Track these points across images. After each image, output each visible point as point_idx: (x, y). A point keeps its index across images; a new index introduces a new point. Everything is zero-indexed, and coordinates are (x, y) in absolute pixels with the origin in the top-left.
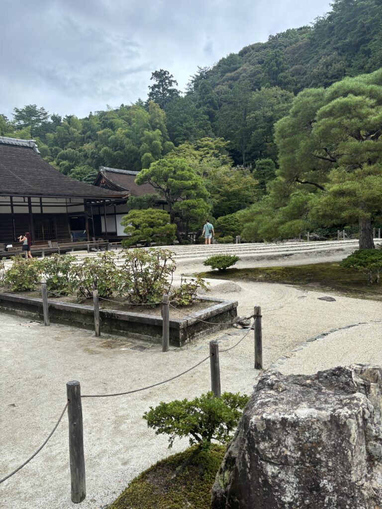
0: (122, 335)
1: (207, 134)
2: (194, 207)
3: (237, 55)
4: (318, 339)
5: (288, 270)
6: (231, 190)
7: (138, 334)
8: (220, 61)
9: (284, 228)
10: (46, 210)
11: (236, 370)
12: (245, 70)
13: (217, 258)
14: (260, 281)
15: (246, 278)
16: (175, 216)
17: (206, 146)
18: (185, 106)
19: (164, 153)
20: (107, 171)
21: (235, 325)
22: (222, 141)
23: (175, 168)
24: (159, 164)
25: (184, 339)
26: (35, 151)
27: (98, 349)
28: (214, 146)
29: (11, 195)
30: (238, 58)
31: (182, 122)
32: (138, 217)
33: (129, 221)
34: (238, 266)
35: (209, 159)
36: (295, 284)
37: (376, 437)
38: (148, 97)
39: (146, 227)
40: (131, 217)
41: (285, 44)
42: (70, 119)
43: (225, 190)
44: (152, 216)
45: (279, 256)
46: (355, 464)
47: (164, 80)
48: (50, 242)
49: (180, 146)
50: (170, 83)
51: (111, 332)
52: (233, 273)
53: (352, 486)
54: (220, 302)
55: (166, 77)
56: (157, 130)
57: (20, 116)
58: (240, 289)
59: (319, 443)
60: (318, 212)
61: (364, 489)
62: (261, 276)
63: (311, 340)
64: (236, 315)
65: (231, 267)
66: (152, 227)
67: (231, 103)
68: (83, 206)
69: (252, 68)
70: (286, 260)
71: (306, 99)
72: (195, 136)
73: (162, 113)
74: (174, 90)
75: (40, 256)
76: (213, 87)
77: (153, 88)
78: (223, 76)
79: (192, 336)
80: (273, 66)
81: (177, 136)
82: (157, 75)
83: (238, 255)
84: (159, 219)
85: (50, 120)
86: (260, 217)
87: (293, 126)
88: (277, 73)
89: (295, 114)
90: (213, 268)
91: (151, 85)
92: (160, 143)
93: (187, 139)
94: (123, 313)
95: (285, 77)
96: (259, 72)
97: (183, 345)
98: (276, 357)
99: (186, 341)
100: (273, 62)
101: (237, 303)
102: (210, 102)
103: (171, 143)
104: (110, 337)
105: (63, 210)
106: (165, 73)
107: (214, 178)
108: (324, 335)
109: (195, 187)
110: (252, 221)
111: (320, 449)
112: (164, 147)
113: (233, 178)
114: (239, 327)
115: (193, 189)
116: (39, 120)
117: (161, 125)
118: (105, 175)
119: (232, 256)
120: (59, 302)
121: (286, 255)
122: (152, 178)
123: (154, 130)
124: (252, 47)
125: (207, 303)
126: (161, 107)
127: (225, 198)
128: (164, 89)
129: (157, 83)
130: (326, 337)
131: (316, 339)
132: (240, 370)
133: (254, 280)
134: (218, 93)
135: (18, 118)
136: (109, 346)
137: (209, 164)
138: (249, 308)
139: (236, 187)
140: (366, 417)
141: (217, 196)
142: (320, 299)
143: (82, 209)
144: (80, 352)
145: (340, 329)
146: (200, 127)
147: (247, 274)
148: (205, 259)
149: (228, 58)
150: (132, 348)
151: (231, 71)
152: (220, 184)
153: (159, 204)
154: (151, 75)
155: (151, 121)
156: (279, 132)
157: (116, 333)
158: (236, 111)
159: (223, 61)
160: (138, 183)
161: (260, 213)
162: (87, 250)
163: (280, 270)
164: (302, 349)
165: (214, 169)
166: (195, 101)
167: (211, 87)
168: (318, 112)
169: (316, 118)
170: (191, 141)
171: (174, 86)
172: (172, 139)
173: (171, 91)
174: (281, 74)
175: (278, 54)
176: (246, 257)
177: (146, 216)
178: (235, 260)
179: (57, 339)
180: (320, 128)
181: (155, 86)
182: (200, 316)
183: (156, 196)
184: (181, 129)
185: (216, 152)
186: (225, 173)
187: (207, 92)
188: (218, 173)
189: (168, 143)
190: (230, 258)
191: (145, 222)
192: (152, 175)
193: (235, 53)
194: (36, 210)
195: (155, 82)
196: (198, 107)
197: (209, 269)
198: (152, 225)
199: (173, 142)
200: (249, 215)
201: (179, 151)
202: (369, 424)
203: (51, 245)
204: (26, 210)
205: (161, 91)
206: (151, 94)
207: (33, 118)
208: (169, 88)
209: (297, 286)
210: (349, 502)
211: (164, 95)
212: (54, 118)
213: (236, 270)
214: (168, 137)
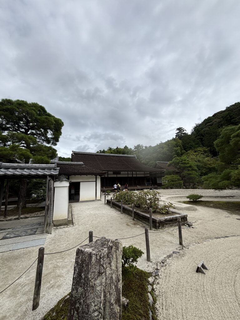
0: (140, 221)
1: (199, 146)
2: (191, 174)
3: (211, 117)
4: (221, 238)
5: (228, 203)
6: (211, 167)
7: (145, 222)
8: (204, 120)
9: (220, 184)
10: (138, 176)
11: (171, 243)
12: (216, 121)
13: (192, 195)
14: (211, 207)
15: (204, 205)
16: (183, 177)
17: (199, 151)
18: (190, 137)
19: (182, 154)
20: (158, 162)
21: (186, 225)
22: (206, 148)
23: (182, 160)
24: (175, 159)
25: (159, 227)
26: (135, 158)
27: (131, 225)
28: (202, 150)
29: (132, 171)
30: (212, 118)
31: (188, 143)
32: (168, 178)
33: (164, 179)
34: (202, 199)
35: (200, 155)
36: (228, 210)
37: (102, 265)
38: (175, 137)
39: (171, 182)
40: (165, 178)
41: (234, 108)
42: (150, 147)
43: (208, 167)
44: (173, 178)
45: (227, 196)
46: (91, 271)
47: (181, 130)
48: (138, 186)
49: (188, 152)
50: (183, 131)
51: (138, 219)
52: (200, 202)
53: (88, 279)
54: (180, 214)
55: (182, 129)
56: (179, 147)
57: (136, 148)
58: (196, 210)
59: (85, 260)
60: (235, 178)
61: (91, 282)
62: (211, 205)
63: (217, 238)
64: (187, 220)
65: (199, 200)
66: (173, 182)
67: (209, 134)
68: (149, 174)
69: (219, 120)
70: (231, 198)
71: (226, 132)
72: (194, 147)
73: (180, 141)
74: (185, 133)
75: (135, 190)
76: (202, 129)
77: (177, 134)
78: (206, 125)
79: (163, 226)
80: (228, 118)
81: (187, 148)
82: (178, 129)
83: (202, 195)
84: (176, 179)
85: (144, 148)
86: (211, 179)
87: (222, 142)
88: (231, 120)
89: (222, 138)
90: (190, 199)
91: (176, 133)
92: (180, 151)
93: (191, 149)
94: (141, 213)
95: (235, 121)
96: (222, 121)
97: (158, 229)
98: (193, 242)
99: (160, 228)
100: (228, 116)
101: (187, 216)
102: (200, 135)
103: (184, 151)
104: (137, 221)
105: (143, 176)
106: (181, 128)
107: (203, 162)
108: (226, 237)
109: (190, 167)
110: (207, 181)
111: (85, 262)
112: (182, 153)
113: (212, 162)
114: (187, 226)
115: (189, 167)
116: (141, 148)
117: (180, 145)
118: (158, 164)
119: (199, 195)
120: (126, 207)
121: (231, 196)
122: (173, 164)
123: (177, 147)
124: (219, 113)
125: (174, 214)
126: (180, 139)
127: (208, 170)
128: (181, 133)
129: (178, 132)
130: (226, 238)
131: (220, 238)
132: (173, 243)
133: (208, 206)
134: (204, 131)
135: (135, 148)
136: (135, 224)
137: (200, 157)
138: (196, 218)
139: (213, 166)
140: (101, 257)
141: (204, 169)
142: (237, 219)
143: (149, 175)
144: (125, 225)
145: (238, 236)
146: (196, 144)
147: (205, 203)
148: (187, 195)
149: (208, 118)
150: (141, 227)
151: (209, 123)
152: (206, 164)
153: (177, 173)
154: (176, 130)
155: (176, 144)
156: (216, 145)
157: (139, 220)
158: (212, 137)
159: (205, 120)
160: (168, 166)
161: (211, 177)
162: (149, 189)
163: (223, 203)
164: (209, 241)
165: (203, 159)
166: (194, 135)
167: (201, 130)
168: (232, 136)
169: (231, 138)
170: (193, 149)
171: (185, 132)
172: (185, 149)
173: (184, 134)
174: (233, 120)
175: (230, 113)
176: (210, 196)
177: (171, 177)
178: (201, 197)
179: (121, 219)
180: (233, 142)
181: (178, 133)
182: (167, 218)
183: (175, 170)
184: (188, 145)
185: (203, 152)
186: (208, 160)
187: (199, 131)
188: (204, 161)
189: (183, 151)
190: (198, 195)
191: (170, 180)
192: (173, 163)
193: (211, 116)
194: (134, 176)
195: (178, 131)
196: (195, 137)
197: (188, 200)
198: (173, 181)
199: (185, 150)
200: (206, 178)
201: (188, 153)
202: (101, 260)
203: (139, 187)
204: (131, 176)
205: (180, 134)
206: (176, 136)
207: (139, 148)
208: (183, 133)
209: (229, 211)
210: (86, 285)
211: (181, 135)
212: (145, 147)
213: (201, 201)
214: (183, 149)
